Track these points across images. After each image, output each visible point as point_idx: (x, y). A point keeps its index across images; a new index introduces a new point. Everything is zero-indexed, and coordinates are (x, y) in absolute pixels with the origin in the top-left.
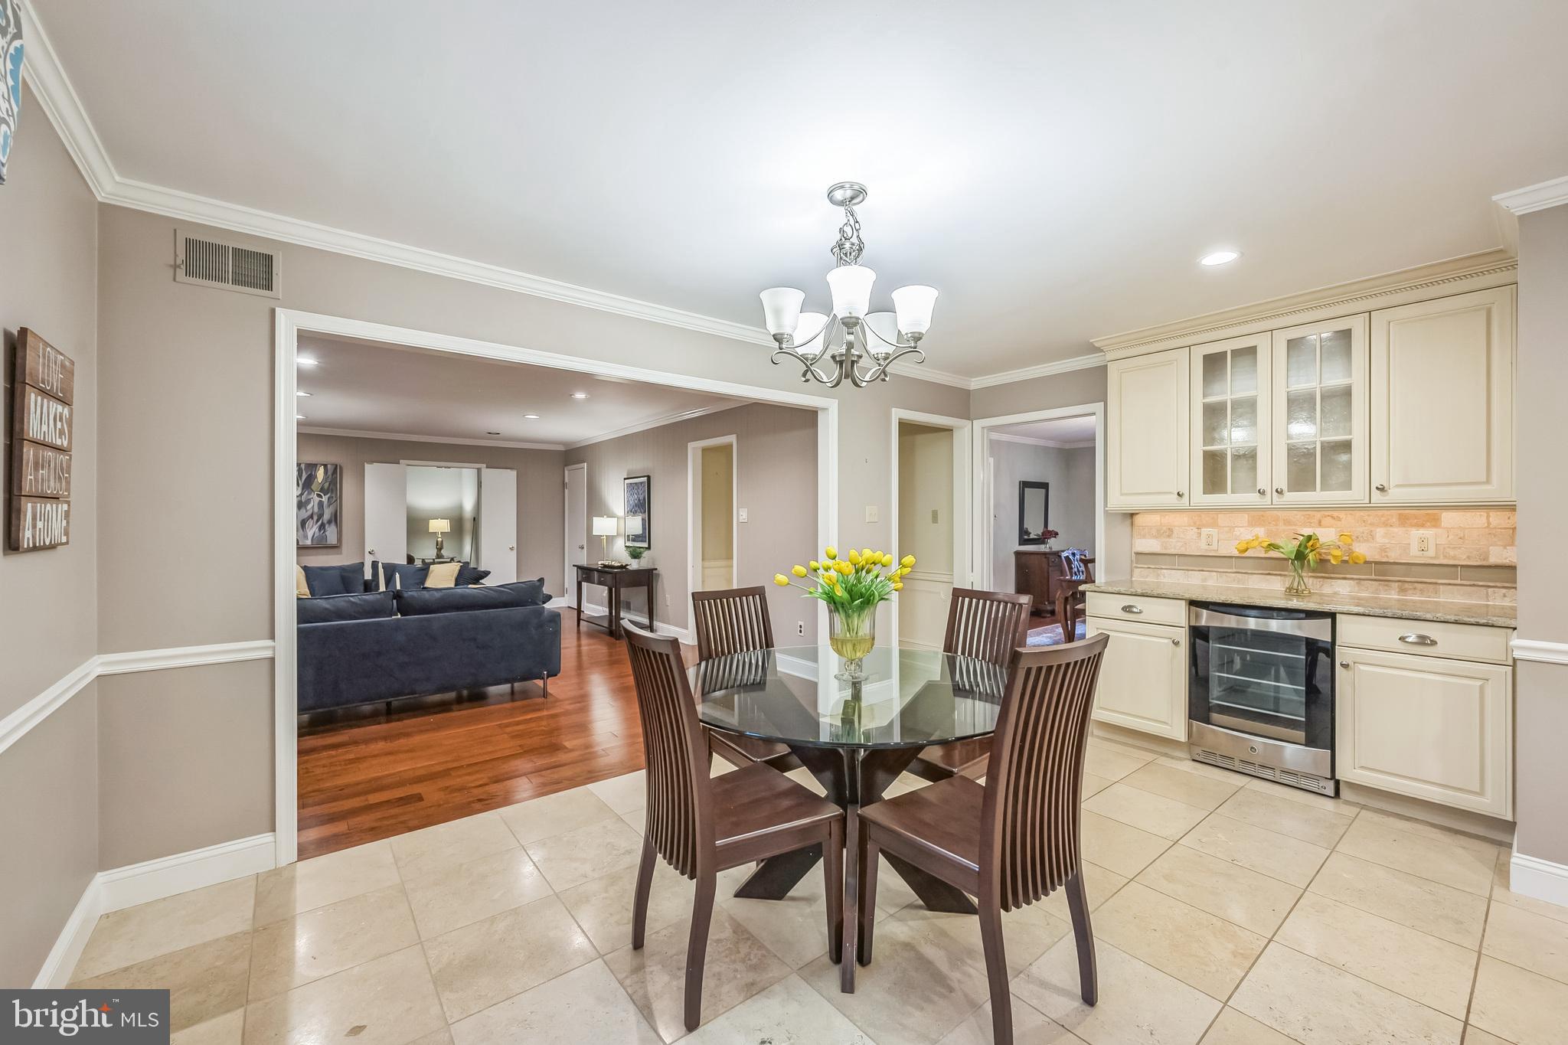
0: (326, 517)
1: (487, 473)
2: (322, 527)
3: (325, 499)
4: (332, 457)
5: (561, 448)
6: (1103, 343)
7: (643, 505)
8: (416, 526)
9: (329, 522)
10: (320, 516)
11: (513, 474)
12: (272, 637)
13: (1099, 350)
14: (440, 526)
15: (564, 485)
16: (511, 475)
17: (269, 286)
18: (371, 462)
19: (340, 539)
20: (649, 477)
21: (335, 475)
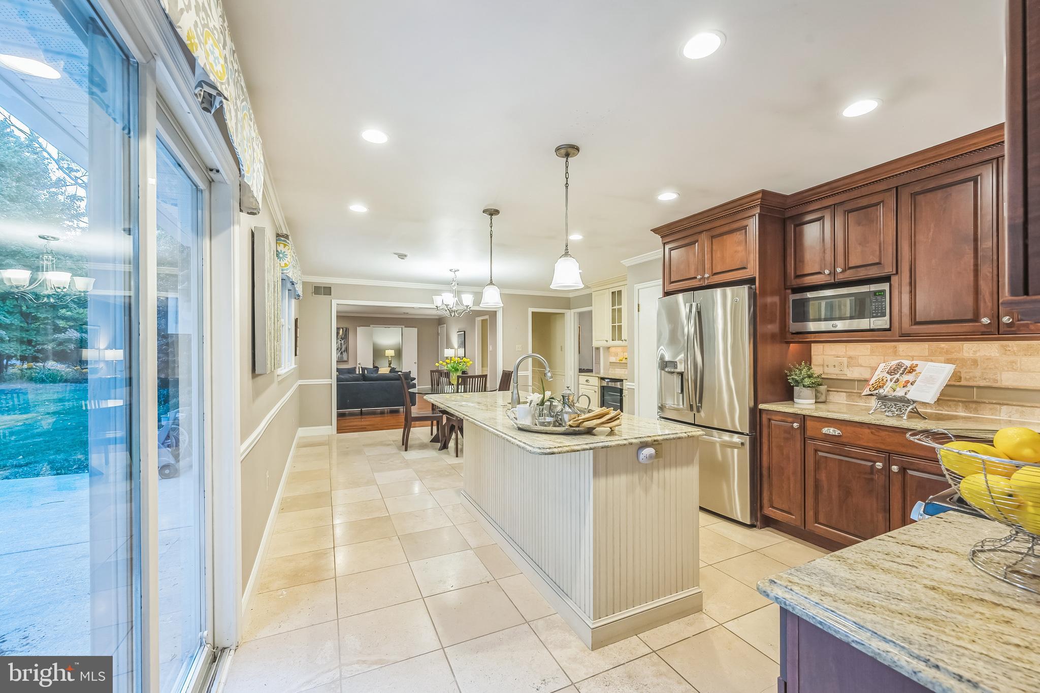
0: (343, 349)
1: (405, 329)
2: (342, 353)
3: (342, 342)
4: (345, 325)
5: (437, 317)
6: (591, 285)
7: (464, 344)
8: (378, 353)
9: (344, 351)
10: (341, 349)
11: (415, 330)
12: (331, 379)
13: (590, 288)
14: (390, 353)
15: (438, 334)
16: (415, 331)
17: (330, 295)
18: (359, 326)
19: (348, 359)
20: (465, 332)
21: (346, 331)
